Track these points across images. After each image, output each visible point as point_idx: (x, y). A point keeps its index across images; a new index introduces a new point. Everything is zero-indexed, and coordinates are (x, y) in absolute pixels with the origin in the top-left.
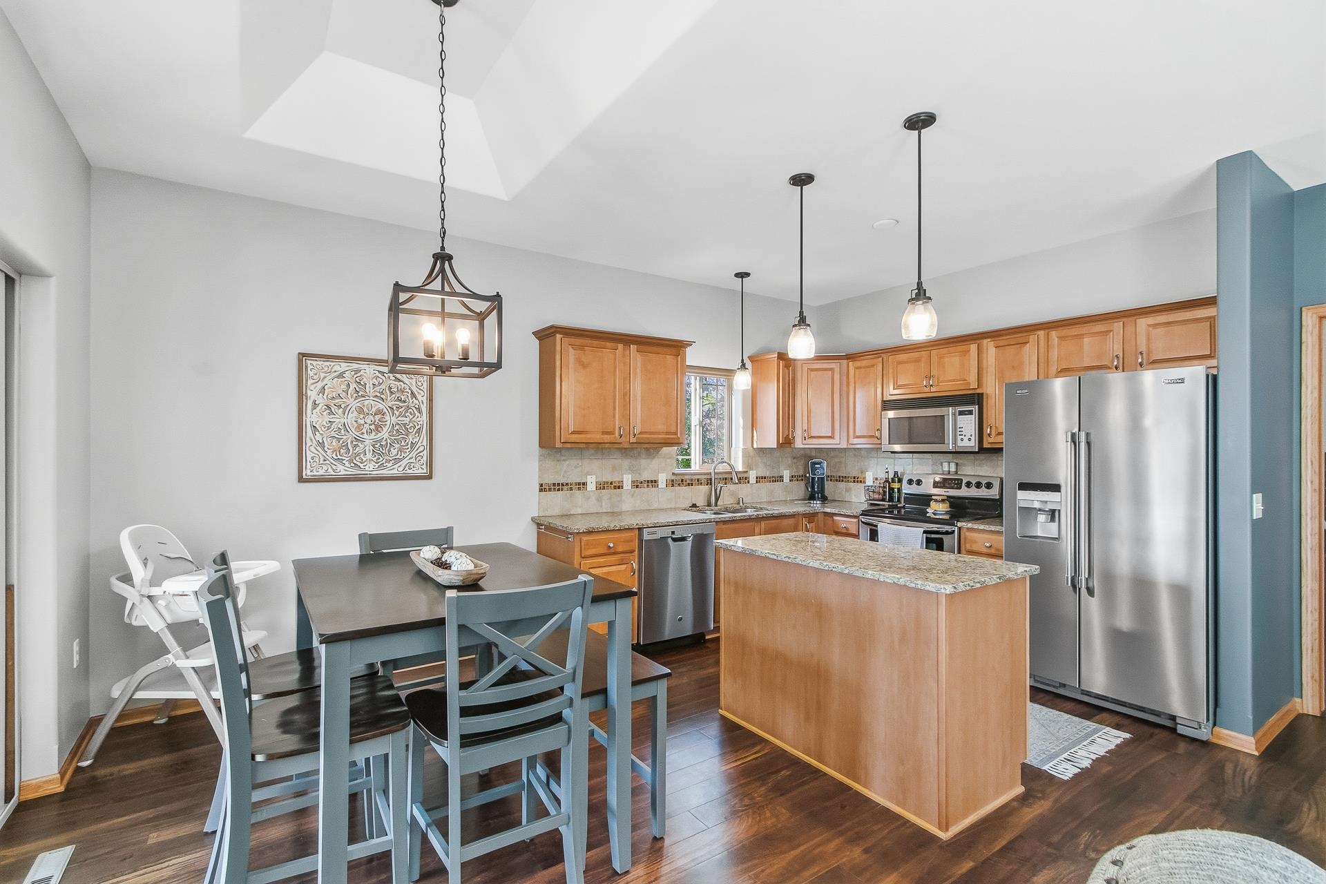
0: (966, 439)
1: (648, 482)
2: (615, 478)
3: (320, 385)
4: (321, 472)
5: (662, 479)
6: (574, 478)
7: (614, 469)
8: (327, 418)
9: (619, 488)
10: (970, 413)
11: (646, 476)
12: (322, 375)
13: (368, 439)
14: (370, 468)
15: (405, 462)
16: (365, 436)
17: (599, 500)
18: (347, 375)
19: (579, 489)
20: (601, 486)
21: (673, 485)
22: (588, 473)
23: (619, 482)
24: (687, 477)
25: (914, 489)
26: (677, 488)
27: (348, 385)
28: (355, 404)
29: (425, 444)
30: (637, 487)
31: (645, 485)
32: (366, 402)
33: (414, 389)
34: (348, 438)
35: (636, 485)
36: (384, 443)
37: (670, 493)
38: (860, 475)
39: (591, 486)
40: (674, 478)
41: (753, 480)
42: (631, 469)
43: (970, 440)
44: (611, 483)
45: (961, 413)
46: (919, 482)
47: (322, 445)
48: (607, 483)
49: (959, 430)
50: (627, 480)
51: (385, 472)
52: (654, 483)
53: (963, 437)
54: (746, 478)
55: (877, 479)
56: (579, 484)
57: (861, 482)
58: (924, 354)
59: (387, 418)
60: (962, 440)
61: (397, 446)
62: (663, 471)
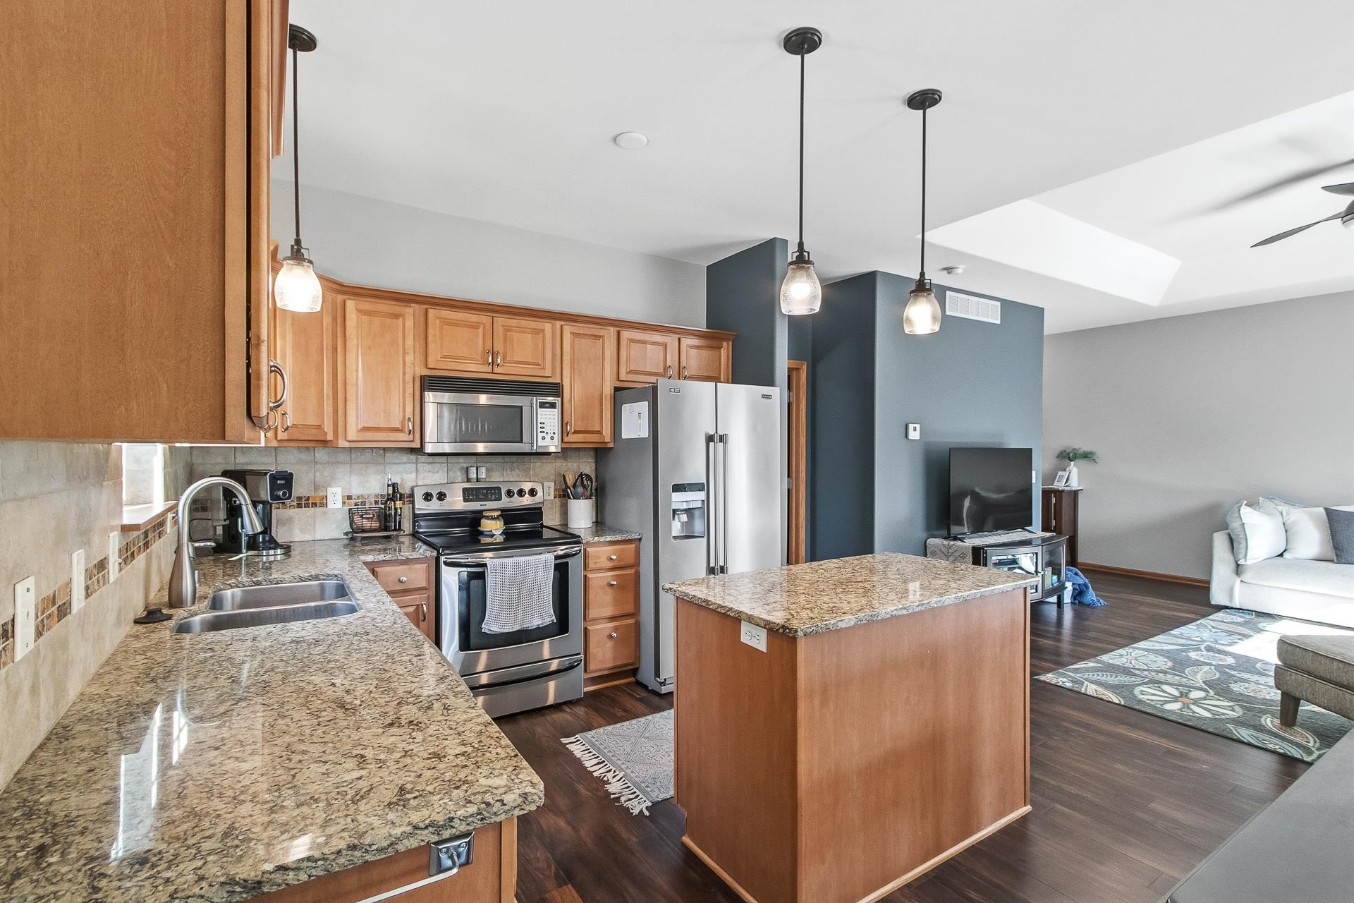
0: (547, 438)
1: (98, 569)
2: (61, 577)
5: (114, 549)
9: (65, 611)
10: (553, 406)
22: (12, 568)
23: (66, 588)
25: (435, 506)
31: (96, 582)
37: (119, 591)
38: (312, 494)
43: (552, 438)
44: (54, 601)
45: (542, 405)
46: (442, 496)
48: (48, 602)
49: (540, 425)
50: (78, 574)
52: (104, 567)
53: (544, 434)
55: (349, 498)
57: (315, 505)
58: (484, 319)
60: (543, 438)
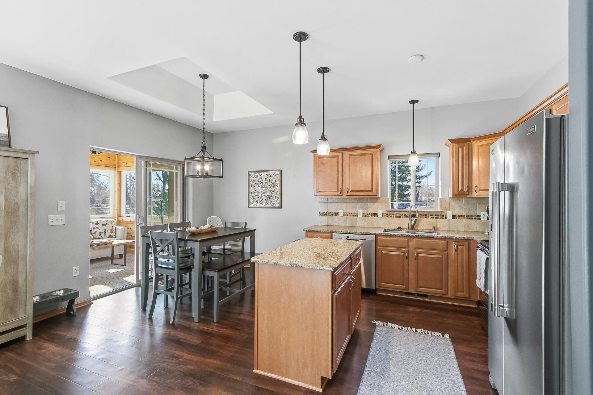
1: (372, 214)
2: (354, 211)
3: (252, 180)
4: (253, 205)
5: (380, 213)
6: (333, 210)
7: (353, 207)
8: (254, 190)
9: (355, 216)
11: (370, 211)
12: (253, 177)
13: (264, 195)
14: (264, 204)
15: (273, 203)
16: (263, 194)
17: (346, 221)
18: (259, 176)
19: (336, 215)
20: (346, 215)
21: (387, 216)
22: (340, 209)
23: (356, 213)
24: (396, 213)
26: (390, 218)
27: (259, 180)
28: (260, 185)
29: (279, 197)
30: (365, 216)
31: (370, 216)
32: (263, 184)
33: (276, 179)
34: (259, 195)
35: (364, 215)
36: (268, 196)
37: (386, 220)
39: (341, 214)
40: (388, 213)
41: (449, 217)
42: (362, 208)
44: (351, 214)
47: (253, 197)
48: (349, 213)
50: (360, 213)
51: (268, 206)
52: (375, 215)
54: (443, 216)
56: (336, 213)
59: (269, 188)
61: (271, 197)
62: (381, 209)
